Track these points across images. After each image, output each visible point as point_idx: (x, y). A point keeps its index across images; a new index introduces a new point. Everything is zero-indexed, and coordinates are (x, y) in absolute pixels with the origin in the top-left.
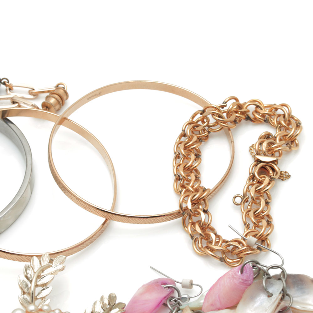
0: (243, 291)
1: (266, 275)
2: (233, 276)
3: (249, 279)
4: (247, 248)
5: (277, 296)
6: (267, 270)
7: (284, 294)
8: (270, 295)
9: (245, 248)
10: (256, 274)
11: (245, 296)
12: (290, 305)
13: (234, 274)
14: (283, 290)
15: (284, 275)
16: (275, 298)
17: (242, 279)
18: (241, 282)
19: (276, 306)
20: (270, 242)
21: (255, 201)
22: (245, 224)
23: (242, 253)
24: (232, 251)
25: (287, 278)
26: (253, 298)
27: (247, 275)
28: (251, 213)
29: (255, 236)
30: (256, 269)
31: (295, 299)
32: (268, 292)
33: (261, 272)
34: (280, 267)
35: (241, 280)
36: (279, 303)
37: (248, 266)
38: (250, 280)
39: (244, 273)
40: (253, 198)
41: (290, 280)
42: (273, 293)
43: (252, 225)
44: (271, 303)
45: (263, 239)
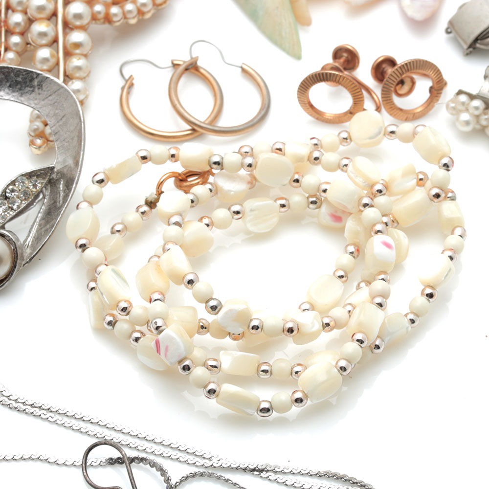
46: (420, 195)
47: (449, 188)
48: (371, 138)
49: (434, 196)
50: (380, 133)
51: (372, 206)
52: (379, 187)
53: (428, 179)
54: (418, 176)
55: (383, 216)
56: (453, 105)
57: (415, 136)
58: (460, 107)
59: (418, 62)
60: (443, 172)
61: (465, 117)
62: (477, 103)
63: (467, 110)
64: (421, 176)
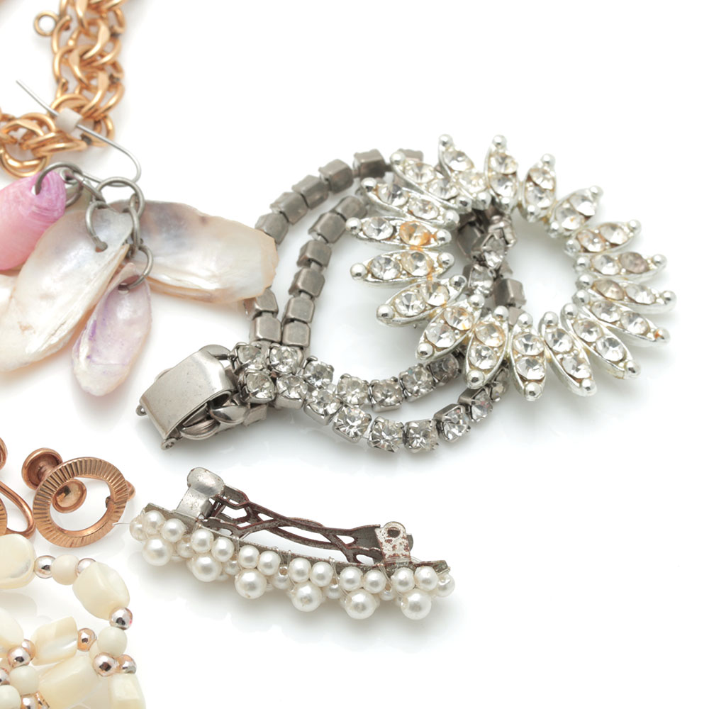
0: (38, 235)
1: (94, 200)
2: (16, 197)
3: (56, 208)
4: (58, 135)
5: (117, 249)
6: (98, 189)
7: (134, 248)
8: (101, 248)
9: (52, 135)
10: (71, 197)
11: (41, 245)
12: (146, 272)
13: (19, 194)
14: (132, 235)
15: (137, 203)
16: (111, 253)
17: (39, 207)
18: (34, 213)
19: (114, 272)
20: (113, 126)
21: (86, 28)
22: (58, 80)
23: (43, 146)
24: (22, 141)
25: (144, 210)
26: (59, 251)
27: (50, 197)
28: (74, 57)
29: (78, 109)
30: (73, 184)
31: (159, 260)
32: (96, 239)
33: (85, 192)
34: (130, 183)
35: (34, 209)
36: (121, 267)
37: (55, 177)
38: (57, 210)
39: (44, 192)
40: (81, 22)
41: (152, 216)
42: (108, 244)
43: (73, 85)
44: (103, 265)
45: (96, 118)
46: (81, 665)
47: (124, 653)
48: (13, 576)
49: (100, 667)
50: (27, 568)
51: (7, 683)
52: (19, 653)
53: (95, 639)
54: (80, 635)
55: (22, 696)
56: (140, 526)
57: (78, 574)
58: (150, 530)
59: (88, 463)
60: (115, 631)
61: (156, 544)
62: (173, 524)
63: (159, 535)
64: (84, 636)
